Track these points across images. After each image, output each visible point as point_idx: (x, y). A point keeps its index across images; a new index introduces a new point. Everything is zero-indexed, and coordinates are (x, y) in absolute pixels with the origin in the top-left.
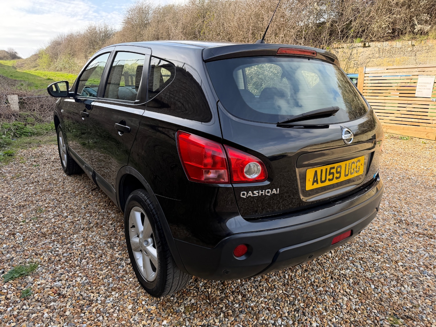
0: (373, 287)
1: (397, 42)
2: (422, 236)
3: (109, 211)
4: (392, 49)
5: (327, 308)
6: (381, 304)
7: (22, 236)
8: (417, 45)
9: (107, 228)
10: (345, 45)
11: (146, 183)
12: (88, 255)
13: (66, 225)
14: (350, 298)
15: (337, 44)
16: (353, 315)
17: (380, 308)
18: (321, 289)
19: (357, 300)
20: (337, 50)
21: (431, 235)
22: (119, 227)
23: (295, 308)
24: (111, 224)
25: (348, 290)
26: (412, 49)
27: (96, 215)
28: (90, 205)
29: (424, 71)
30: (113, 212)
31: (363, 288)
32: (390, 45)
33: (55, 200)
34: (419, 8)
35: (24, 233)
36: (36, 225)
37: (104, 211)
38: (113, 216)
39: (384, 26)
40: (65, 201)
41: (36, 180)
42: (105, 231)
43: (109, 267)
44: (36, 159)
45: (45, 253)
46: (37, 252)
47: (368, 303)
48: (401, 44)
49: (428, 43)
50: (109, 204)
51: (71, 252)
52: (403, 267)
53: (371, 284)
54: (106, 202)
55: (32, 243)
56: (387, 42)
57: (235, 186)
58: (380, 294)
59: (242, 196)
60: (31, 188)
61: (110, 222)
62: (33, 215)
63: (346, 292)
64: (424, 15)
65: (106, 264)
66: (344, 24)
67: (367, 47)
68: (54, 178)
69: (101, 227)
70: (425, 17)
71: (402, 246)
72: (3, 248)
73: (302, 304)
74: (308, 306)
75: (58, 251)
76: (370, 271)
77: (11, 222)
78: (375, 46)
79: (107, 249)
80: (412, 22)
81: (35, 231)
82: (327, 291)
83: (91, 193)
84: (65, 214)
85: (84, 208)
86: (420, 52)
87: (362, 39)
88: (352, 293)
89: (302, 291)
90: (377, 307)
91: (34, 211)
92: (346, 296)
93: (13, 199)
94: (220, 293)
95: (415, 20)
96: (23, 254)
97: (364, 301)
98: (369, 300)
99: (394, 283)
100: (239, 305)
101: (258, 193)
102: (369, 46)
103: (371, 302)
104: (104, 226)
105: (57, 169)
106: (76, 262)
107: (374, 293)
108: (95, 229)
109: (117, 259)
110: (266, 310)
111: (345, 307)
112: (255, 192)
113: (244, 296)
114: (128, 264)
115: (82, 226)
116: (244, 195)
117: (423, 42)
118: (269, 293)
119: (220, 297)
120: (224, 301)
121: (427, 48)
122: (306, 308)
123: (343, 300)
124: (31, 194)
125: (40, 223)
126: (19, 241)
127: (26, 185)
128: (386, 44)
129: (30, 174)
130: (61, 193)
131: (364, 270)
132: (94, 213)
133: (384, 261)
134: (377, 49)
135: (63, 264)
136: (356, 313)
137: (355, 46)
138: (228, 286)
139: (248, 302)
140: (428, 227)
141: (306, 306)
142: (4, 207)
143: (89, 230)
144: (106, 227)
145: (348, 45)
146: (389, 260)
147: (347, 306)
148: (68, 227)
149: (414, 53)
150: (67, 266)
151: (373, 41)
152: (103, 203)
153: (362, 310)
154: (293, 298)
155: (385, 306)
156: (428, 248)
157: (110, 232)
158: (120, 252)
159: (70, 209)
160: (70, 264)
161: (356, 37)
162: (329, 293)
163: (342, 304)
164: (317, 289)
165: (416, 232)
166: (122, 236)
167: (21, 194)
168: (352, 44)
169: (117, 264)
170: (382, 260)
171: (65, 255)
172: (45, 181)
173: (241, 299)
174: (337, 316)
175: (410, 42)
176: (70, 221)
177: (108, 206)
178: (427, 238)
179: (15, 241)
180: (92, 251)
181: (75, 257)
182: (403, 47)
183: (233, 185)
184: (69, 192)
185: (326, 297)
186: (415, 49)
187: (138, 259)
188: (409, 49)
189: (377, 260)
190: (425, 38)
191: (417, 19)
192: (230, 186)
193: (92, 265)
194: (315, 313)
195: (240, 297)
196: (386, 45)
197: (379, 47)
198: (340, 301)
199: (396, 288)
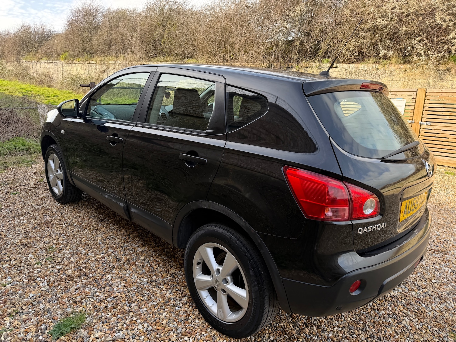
0: (424, 306)
1: (363, 65)
2: (438, 252)
3: (133, 245)
4: (358, 71)
5: (396, 330)
6: (437, 322)
7: (45, 281)
8: (381, 69)
9: (142, 265)
10: (314, 65)
11: (241, 219)
12: (135, 298)
13: (92, 265)
14: (410, 319)
15: (306, 64)
16: (419, 334)
17: (438, 326)
18: (382, 312)
19: (417, 320)
20: (306, 69)
21: (445, 251)
22: (154, 263)
23: (369, 335)
24: (144, 260)
25: (405, 311)
26: (376, 72)
27: (120, 250)
28: (107, 239)
29: (396, 95)
30: (137, 245)
31: (416, 308)
32: (356, 67)
33: (63, 235)
34: (383, 34)
35: (46, 278)
36: (57, 267)
37: (127, 245)
38: (140, 250)
39: (351, 49)
40: (75, 235)
41: (25, 211)
42: (140, 268)
43: (166, 310)
44: (11, 185)
45: (85, 299)
46: (74, 299)
47: (426, 321)
48: (366, 67)
49: (390, 67)
50: (129, 236)
51: (114, 296)
52: (437, 284)
53: (421, 303)
54: (125, 235)
55: (62, 288)
56: (354, 65)
57: (354, 222)
58: (433, 312)
59: (358, 232)
60: (25, 222)
61: (142, 258)
62: (44, 254)
63: (404, 313)
64: (388, 41)
65: (162, 307)
66: (313, 44)
67: (334, 68)
68: (46, 208)
69: (134, 264)
70: (388, 44)
71: (427, 263)
72: (30, 298)
73: (373, 330)
74: (378, 331)
75: (98, 296)
76: (414, 290)
77: (22, 264)
78: (342, 67)
79: (153, 289)
80: (376, 46)
81: (59, 274)
82: (389, 314)
83: (100, 225)
84: (84, 251)
85: (102, 242)
86: (383, 75)
87: (329, 60)
88: (409, 313)
89: (367, 317)
90: (436, 324)
91: (44, 250)
92: (406, 317)
93: (9, 236)
94: (293, 327)
95: (380, 45)
96: (59, 303)
97: (422, 320)
98: (426, 318)
99: (438, 300)
100: (318, 337)
101: (372, 228)
102: (337, 67)
103: (428, 320)
104: (137, 263)
105: (44, 197)
106: (125, 307)
107: (427, 312)
108: (128, 267)
109: (171, 299)
110: (344, 339)
111: (411, 328)
112: (369, 227)
113: (318, 327)
114: (185, 304)
115: (111, 264)
116: (360, 231)
117: (386, 66)
118: (340, 322)
119: (295, 331)
120: (302, 335)
121: (390, 71)
122: (378, 332)
123: (406, 321)
124: (28, 229)
125: (58, 264)
126: (44, 287)
127: (16, 218)
128: (352, 65)
129: (13, 204)
130: (64, 226)
131: (409, 290)
132: (116, 247)
133: (420, 279)
134: (344, 70)
135: (112, 311)
136: (421, 332)
137: (324, 66)
138: (298, 319)
139: (326, 333)
140: (438, 244)
141: (377, 331)
142: (3, 247)
143: (121, 268)
144: (140, 264)
145: (317, 64)
146: (423, 278)
147: (412, 327)
148: (94, 266)
149: (378, 76)
150: (118, 312)
151: (339, 62)
152: (122, 236)
153: (425, 329)
154: (362, 324)
155: (441, 323)
156: (448, 264)
157: (147, 269)
158: (170, 291)
159: (86, 244)
160: (120, 310)
161: (324, 57)
162: (391, 316)
163: (407, 325)
164: (379, 313)
165: (432, 249)
166: (162, 272)
167: (16, 230)
168: (320, 64)
169: (173, 305)
170: (418, 279)
171: (109, 299)
172: (36, 212)
173: (316, 331)
174: (408, 337)
175: (374, 66)
176: (93, 259)
177: (129, 239)
178: (443, 254)
179: (39, 288)
180: (138, 293)
181: (122, 301)
182: (368, 69)
183: (352, 221)
184: (74, 225)
185: (390, 320)
186: (379, 72)
187: (205, 298)
188: (374, 72)
189: (413, 279)
190: (388, 62)
191: (381, 44)
192: (350, 223)
193: (146, 309)
194: (389, 337)
195: (315, 329)
196: (353, 67)
197: (346, 68)
198: (404, 322)
199: (442, 305)
